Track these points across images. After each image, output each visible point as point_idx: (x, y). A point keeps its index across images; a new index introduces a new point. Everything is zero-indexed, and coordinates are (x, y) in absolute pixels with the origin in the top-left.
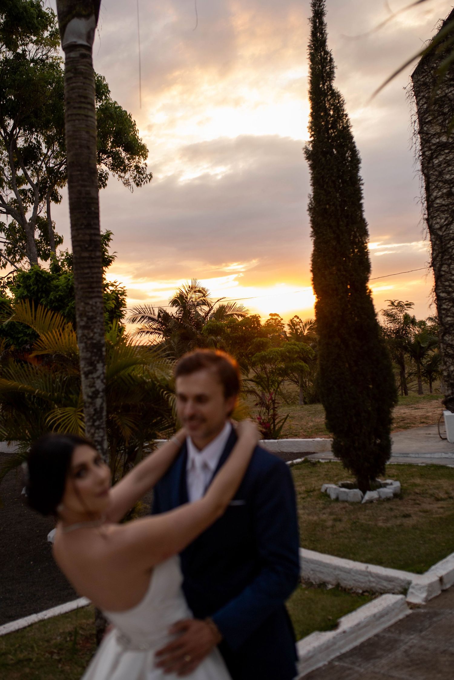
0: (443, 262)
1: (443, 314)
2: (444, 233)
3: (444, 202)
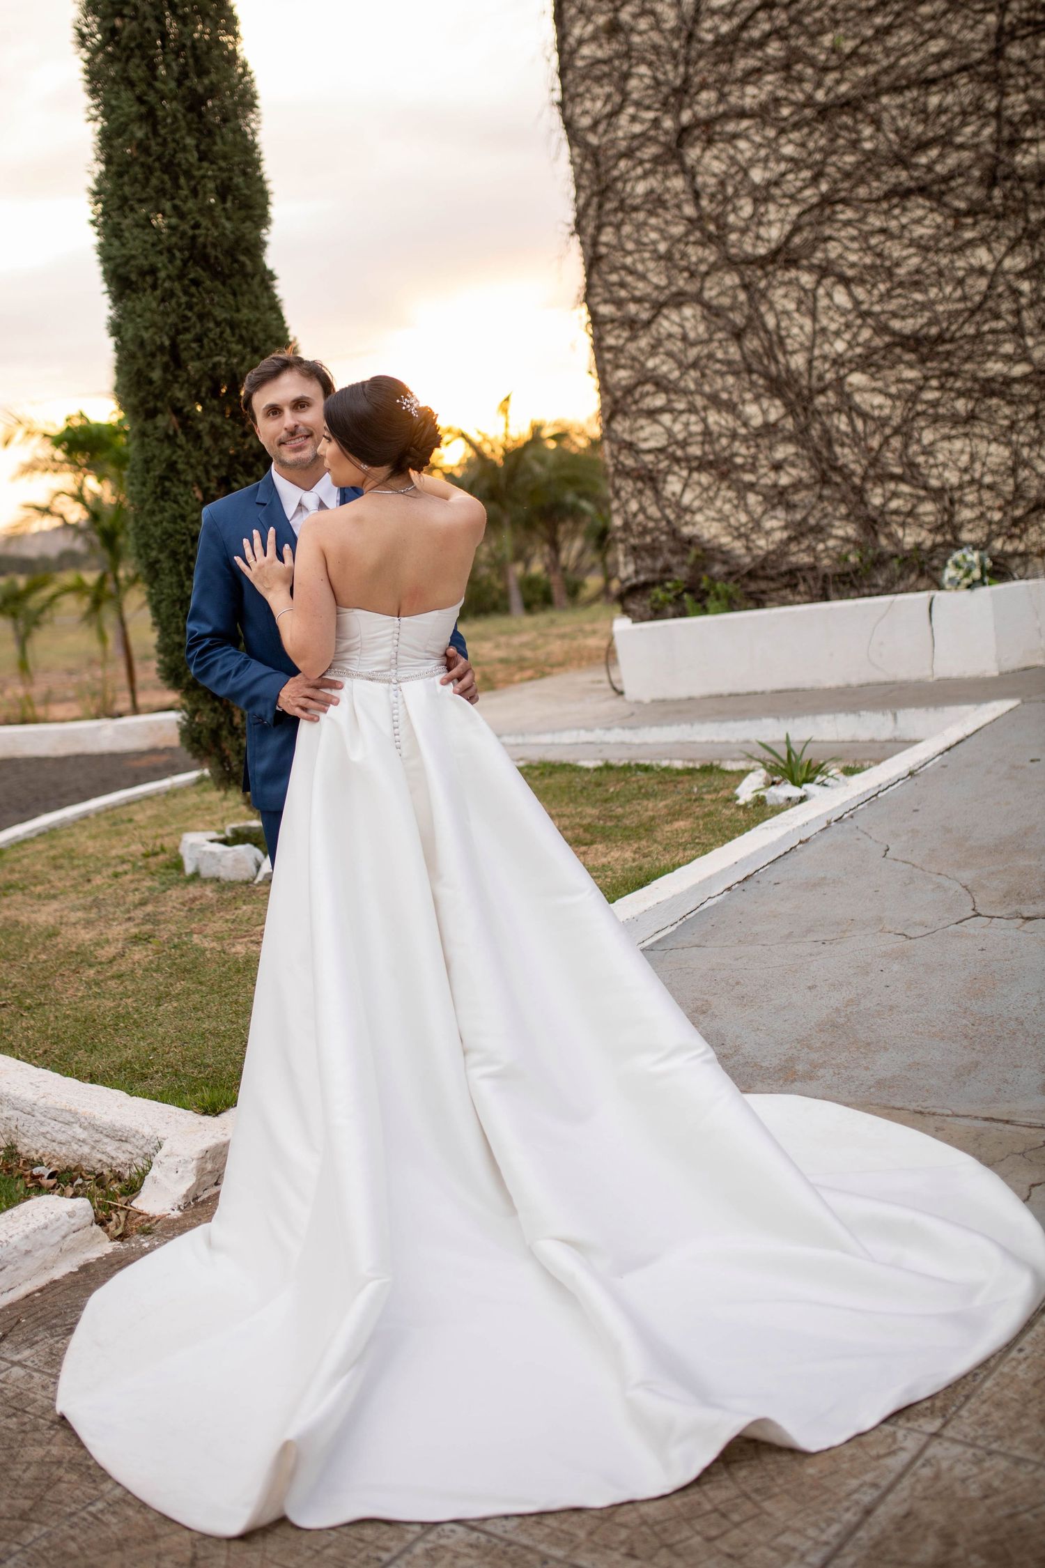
0: (605, 219)
1: (609, 361)
2: (605, 140)
3: (600, 54)
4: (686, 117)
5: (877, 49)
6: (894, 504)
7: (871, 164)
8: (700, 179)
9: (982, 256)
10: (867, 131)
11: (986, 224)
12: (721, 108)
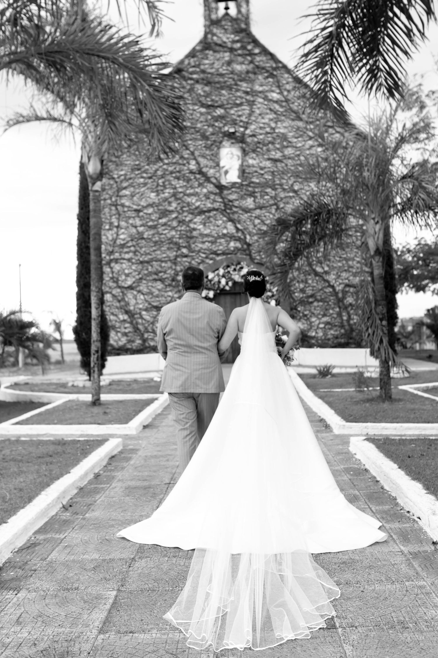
4: (112, 257)
5: (153, 253)
6: (150, 337)
7: (150, 274)
8: (114, 270)
9: (170, 294)
10: (150, 267)
11: (171, 288)
12: (120, 257)
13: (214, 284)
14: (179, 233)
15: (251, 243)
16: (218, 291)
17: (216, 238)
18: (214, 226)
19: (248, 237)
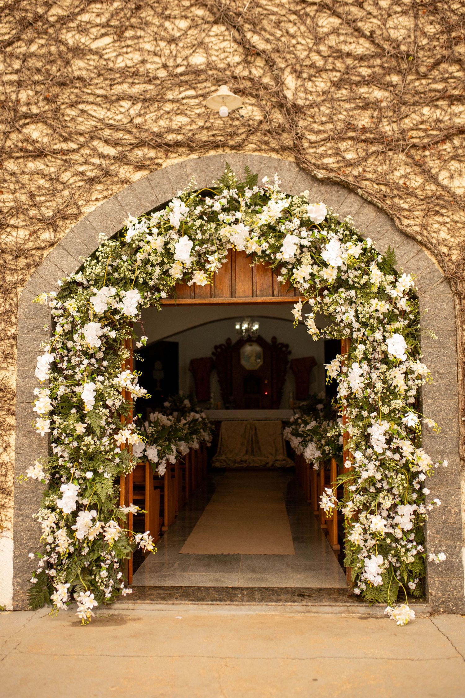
13: (146, 262)
14: (17, 65)
15: (300, 102)
16: (163, 294)
17: (162, 86)
18: (156, 39)
19: (290, 81)
